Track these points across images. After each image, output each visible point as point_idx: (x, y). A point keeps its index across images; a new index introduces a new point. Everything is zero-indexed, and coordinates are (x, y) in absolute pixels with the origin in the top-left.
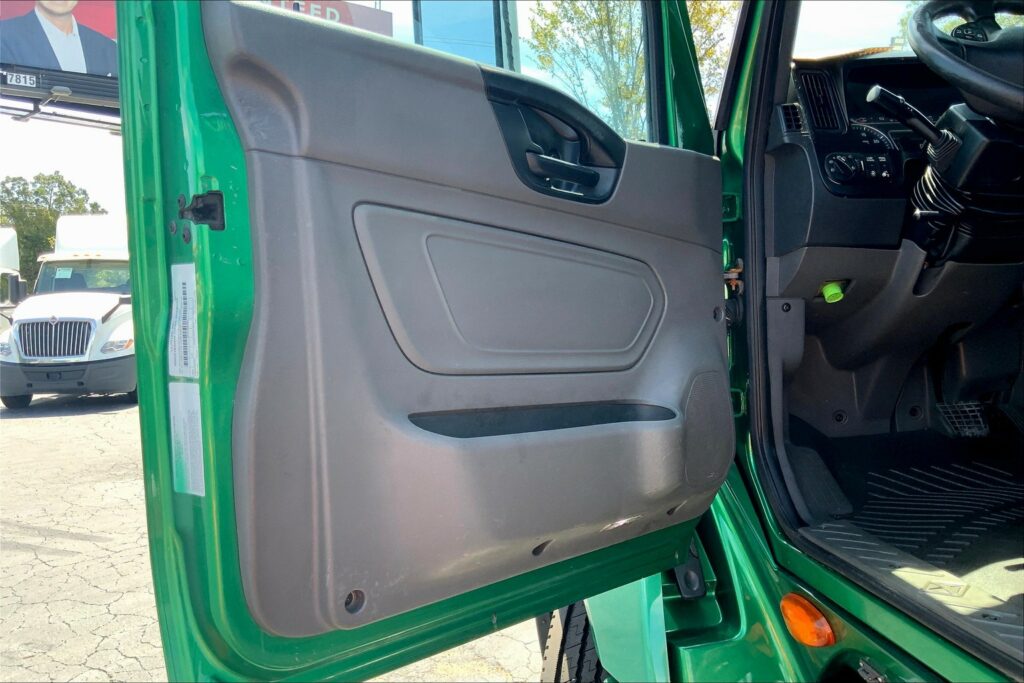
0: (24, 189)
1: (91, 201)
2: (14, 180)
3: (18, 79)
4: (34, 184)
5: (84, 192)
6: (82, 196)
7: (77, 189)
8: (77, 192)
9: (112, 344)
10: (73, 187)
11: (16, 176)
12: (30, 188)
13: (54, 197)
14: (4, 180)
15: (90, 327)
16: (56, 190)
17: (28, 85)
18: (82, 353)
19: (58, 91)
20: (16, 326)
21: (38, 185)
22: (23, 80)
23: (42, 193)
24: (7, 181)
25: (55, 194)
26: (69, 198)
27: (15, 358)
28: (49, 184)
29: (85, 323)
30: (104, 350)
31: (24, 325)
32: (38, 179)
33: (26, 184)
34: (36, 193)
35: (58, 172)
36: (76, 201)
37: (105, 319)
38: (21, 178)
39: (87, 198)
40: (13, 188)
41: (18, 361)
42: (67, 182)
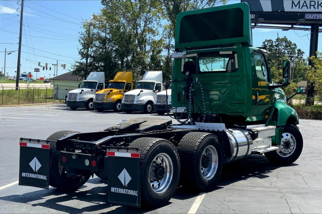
0: (272, 44)
1: (298, 48)
2: (268, 41)
4: (275, 42)
5: (295, 45)
6: (294, 46)
8: (292, 45)
10: (291, 43)
11: (269, 39)
12: (274, 44)
13: (283, 47)
14: (264, 41)
16: (284, 44)
17: (252, 18)
19: (260, 20)
24: (266, 41)
25: (283, 46)
26: (289, 48)
28: (281, 42)
32: (277, 40)
33: (273, 42)
34: (276, 46)
35: (285, 37)
36: (292, 48)
38: (271, 40)
39: (296, 47)
40: (267, 44)
42: (288, 41)
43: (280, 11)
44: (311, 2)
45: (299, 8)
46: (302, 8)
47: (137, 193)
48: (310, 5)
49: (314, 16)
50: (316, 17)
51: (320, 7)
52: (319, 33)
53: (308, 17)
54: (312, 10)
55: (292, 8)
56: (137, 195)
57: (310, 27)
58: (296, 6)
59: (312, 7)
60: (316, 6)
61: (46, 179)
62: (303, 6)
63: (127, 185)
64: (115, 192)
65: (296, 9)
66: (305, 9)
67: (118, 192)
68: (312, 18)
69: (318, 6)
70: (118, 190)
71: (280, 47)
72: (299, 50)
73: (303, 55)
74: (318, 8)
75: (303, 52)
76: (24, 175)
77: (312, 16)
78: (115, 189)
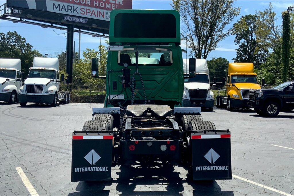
0: (4, 37)
1: (27, 42)
3: (16, 11)
4: (7, 36)
5: (25, 39)
7: (22, 38)
8: (22, 39)
9: (48, 91)
12: (6, 37)
13: (14, 41)
15: (43, 87)
17: (19, 13)
18: (41, 93)
19: (29, 16)
20: (25, 85)
21: (8, 36)
22: (18, 11)
23: (10, 39)
25: (14, 39)
26: (19, 41)
27: (25, 93)
28: (12, 35)
29: (42, 86)
30: (46, 93)
31: (27, 85)
32: (9, 33)
33: (4, 35)
34: (8, 39)
35: (15, 31)
36: (22, 42)
37: (47, 85)
38: (3, 33)
39: (25, 41)
41: (25, 94)
42: (19, 35)
43: (43, 10)
44: (69, 7)
45: (59, 10)
46: (61, 10)
47: (227, 167)
48: (68, 9)
49: (71, 18)
50: (73, 19)
51: (75, 11)
52: (74, 33)
53: (66, 18)
54: (69, 13)
55: (54, 9)
56: (228, 169)
57: (66, 27)
58: (57, 8)
59: (69, 11)
60: (72, 10)
61: (107, 171)
62: (62, 9)
63: (215, 163)
64: (201, 170)
65: (57, 11)
66: (63, 12)
67: (205, 170)
68: (69, 20)
69: (74, 10)
70: (205, 168)
71: (11, 40)
72: (28, 44)
73: (31, 49)
74: (74, 12)
75: (31, 46)
76: (77, 170)
77: (69, 19)
78: (200, 168)
